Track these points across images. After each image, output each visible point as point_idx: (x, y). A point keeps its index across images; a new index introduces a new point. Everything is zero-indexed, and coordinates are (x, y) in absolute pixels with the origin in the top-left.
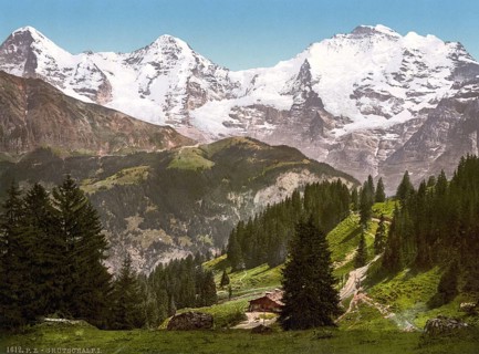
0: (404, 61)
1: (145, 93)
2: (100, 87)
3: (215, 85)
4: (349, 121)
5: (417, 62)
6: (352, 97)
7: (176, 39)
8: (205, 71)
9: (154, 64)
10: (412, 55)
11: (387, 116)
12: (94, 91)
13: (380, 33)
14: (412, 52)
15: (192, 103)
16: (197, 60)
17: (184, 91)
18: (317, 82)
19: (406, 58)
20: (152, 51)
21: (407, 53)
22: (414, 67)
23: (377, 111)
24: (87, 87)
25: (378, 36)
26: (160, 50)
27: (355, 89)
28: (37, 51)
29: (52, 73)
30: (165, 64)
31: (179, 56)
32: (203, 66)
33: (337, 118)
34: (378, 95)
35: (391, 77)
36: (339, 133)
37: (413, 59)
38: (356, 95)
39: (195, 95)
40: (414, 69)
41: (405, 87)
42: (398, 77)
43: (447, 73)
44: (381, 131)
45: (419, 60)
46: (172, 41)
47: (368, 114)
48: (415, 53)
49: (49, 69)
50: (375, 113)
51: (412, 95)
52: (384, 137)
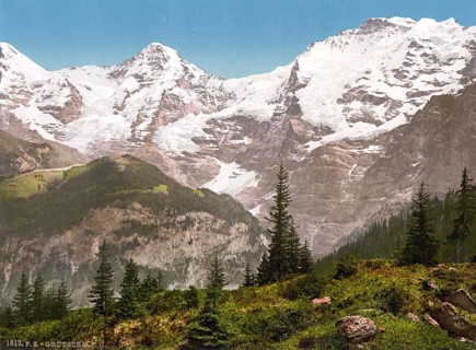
0: (408, 54)
1: (119, 108)
2: (66, 103)
3: (205, 97)
4: (329, 131)
5: (425, 55)
6: (339, 101)
7: (164, 47)
8: (194, 81)
9: (136, 76)
10: (422, 47)
11: (378, 123)
12: (59, 109)
13: (394, 25)
14: (420, 43)
15: (164, 118)
16: (186, 69)
17: (157, 104)
18: (304, 86)
19: (412, 51)
20: (137, 62)
21: (413, 44)
22: (420, 60)
23: (368, 118)
24: (53, 104)
25: (390, 29)
26: (145, 61)
27: (345, 91)
28: (4, 67)
29: (17, 90)
30: (149, 75)
31: (165, 66)
32: (192, 76)
33: (315, 129)
34: (371, 98)
35: (391, 74)
36: (313, 145)
37: (422, 51)
38: (345, 99)
39: (170, 107)
40: (421, 63)
41: (407, 86)
42: (399, 74)
43: (461, 65)
44: (363, 143)
45: (429, 52)
46: (159, 50)
47: (354, 121)
48: (424, 44)
49: (14, 87)
50: (364, 121)
51: (413, 95)
52: (366, 150)
